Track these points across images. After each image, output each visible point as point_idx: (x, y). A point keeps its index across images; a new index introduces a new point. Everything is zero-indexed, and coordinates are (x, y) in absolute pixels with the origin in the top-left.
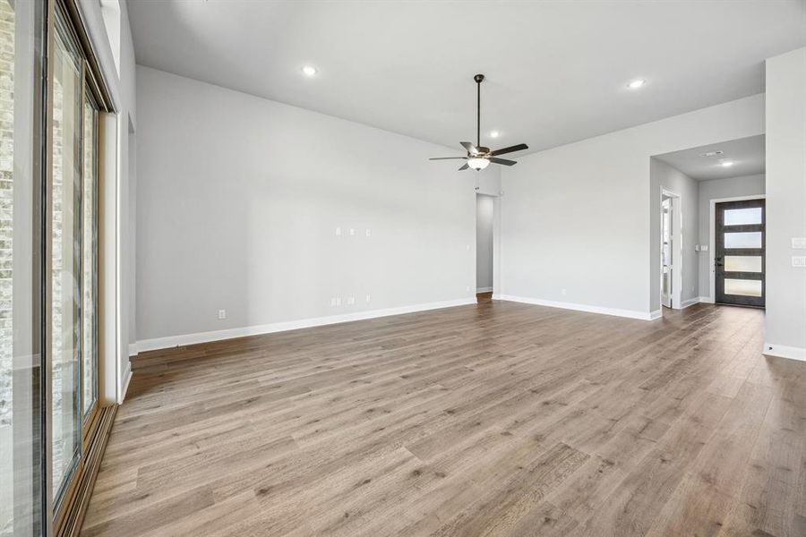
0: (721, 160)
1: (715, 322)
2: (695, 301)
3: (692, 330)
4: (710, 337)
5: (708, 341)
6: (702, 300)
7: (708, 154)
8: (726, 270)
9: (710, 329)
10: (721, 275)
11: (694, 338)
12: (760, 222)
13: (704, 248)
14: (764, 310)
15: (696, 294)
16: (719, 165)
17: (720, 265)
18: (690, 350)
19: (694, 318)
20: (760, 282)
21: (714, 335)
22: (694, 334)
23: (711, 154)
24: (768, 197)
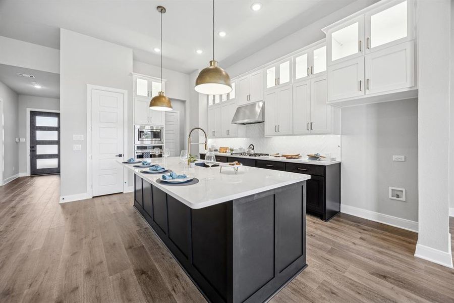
0: (34, 83)
1: (30, 189)
2: (16, 176)
3: (11, 201)
4: (25, 203)
5: (24, 206)
6: (21, 175)
7: (24, 75)
8: (37, 154)
9: (26, 196)
10: (34, 157)
11: (12, 207)
12: (56, 125)
13: (22, 140)
14: (60, 174)
15: (17, 172)
16: (32, 86)
17: (33, 151)
18: (8, 219)
19: (13, 191)
20: (57, 159)
21: (29, 200)
22: (13, 203)
23: (26, 76)
24: (61, 112)
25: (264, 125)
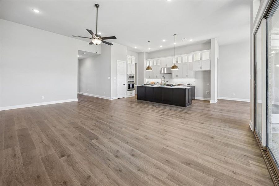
25: (172, 75)
